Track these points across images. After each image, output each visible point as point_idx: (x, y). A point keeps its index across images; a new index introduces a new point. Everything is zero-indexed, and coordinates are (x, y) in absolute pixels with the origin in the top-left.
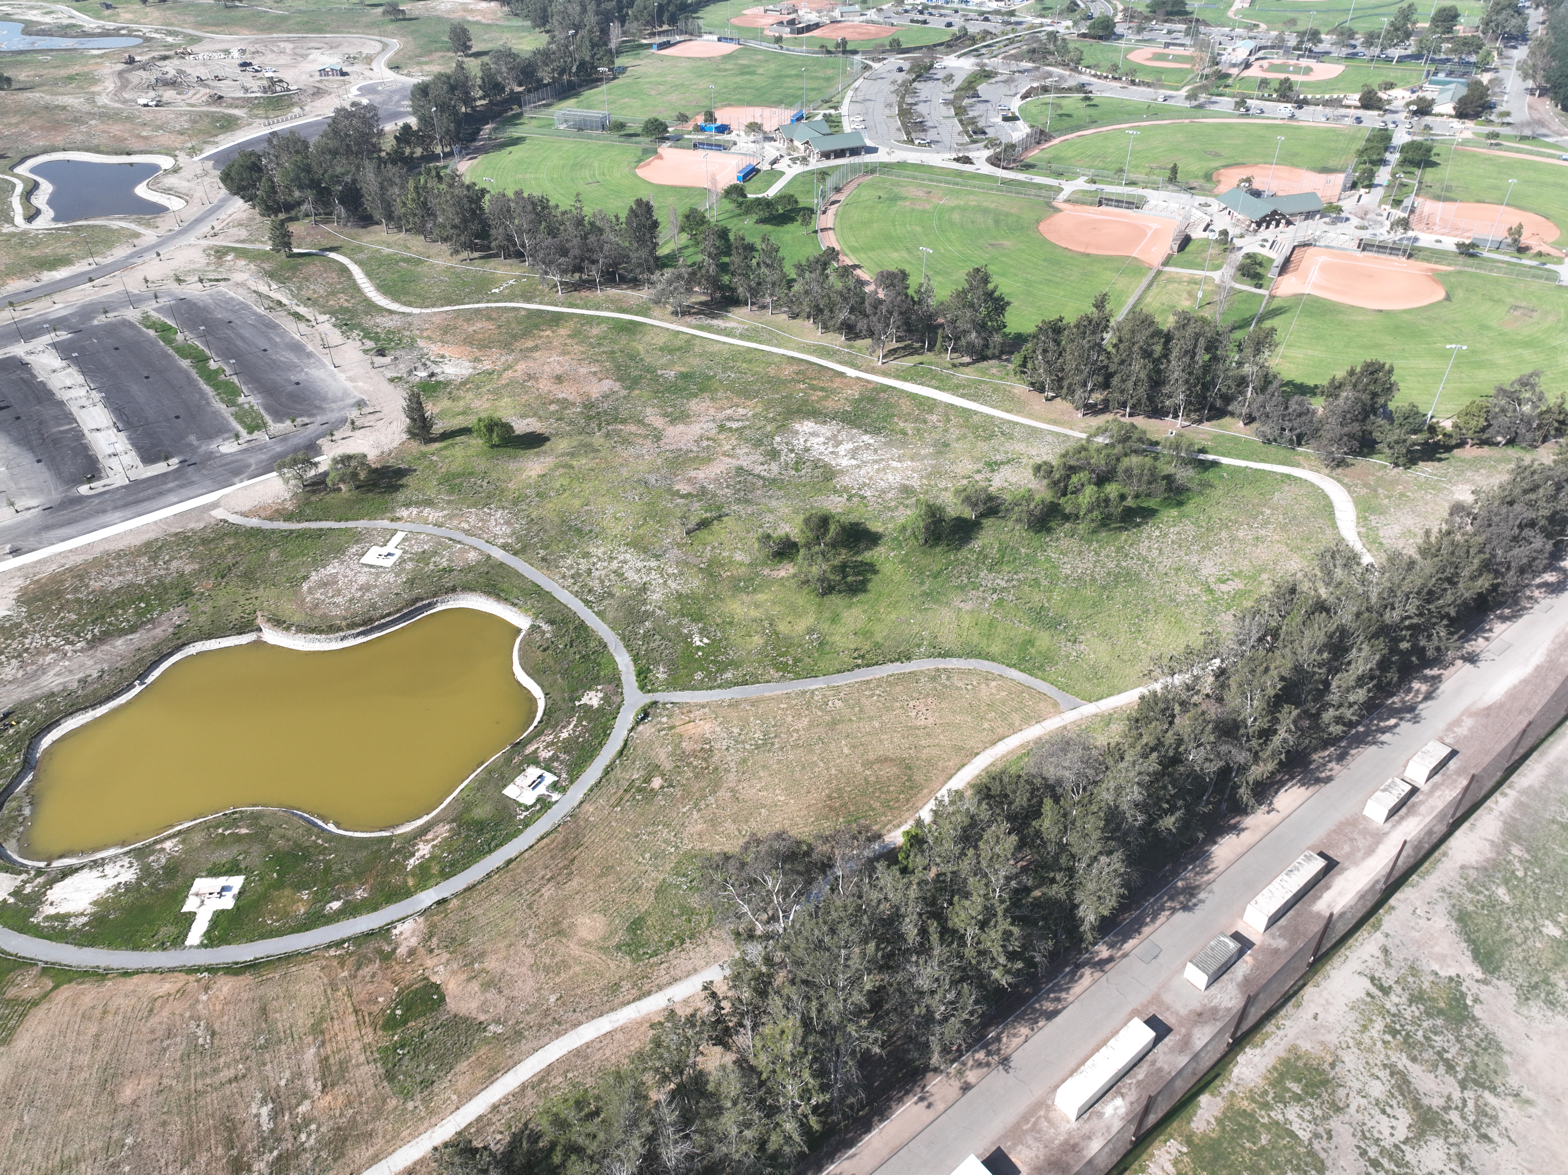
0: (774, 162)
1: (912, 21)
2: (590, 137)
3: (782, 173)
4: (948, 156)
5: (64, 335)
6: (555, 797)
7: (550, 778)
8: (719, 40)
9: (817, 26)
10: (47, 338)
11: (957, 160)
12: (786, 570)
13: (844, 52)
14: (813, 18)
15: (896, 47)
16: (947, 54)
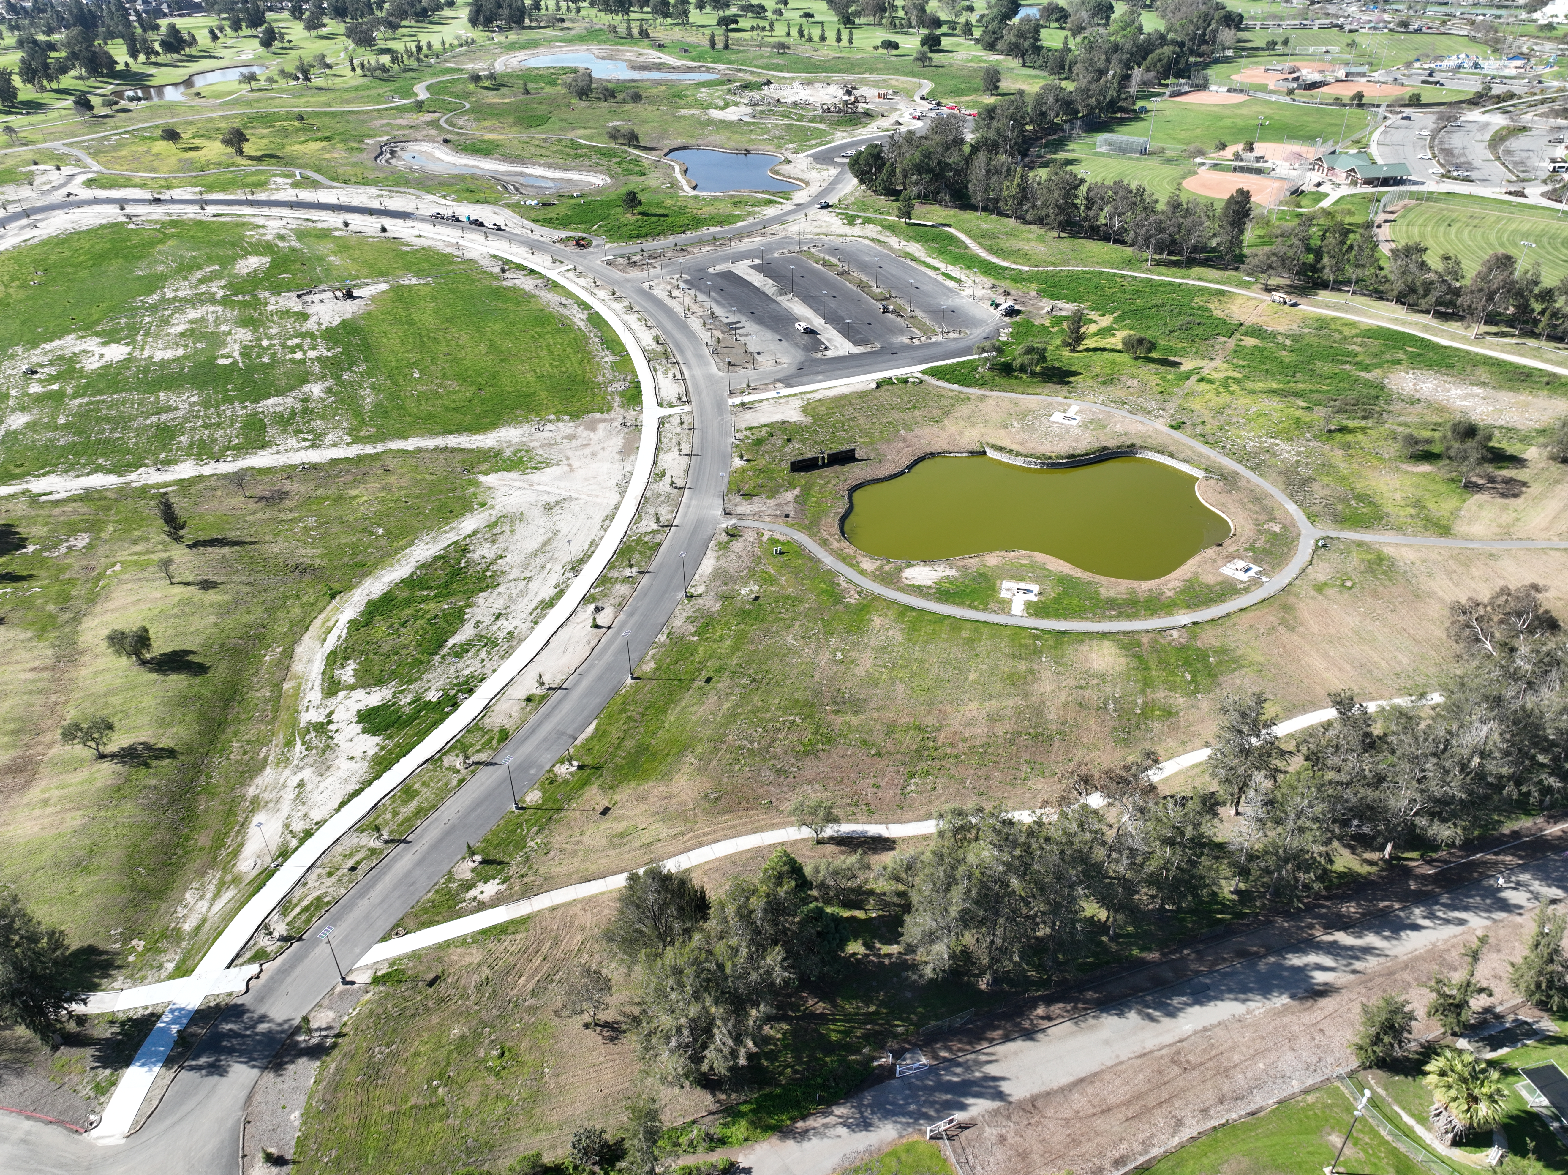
0: (1319, 184)
1: (1424, 82)
2: (1130, 159)
3: (1326, 195)
4: (1498, 190)
5: (757, 261)
6: (1264, 579)
7: (1256, 568)
8: (1229, 91)
9: (1322, 84)
10: (749, 262)
11: (1510, 193)
12: (1425, 468)
13: (1361, 106)
14: (1317, 77)
15: (1415, 102)
16: (1470, 110)
